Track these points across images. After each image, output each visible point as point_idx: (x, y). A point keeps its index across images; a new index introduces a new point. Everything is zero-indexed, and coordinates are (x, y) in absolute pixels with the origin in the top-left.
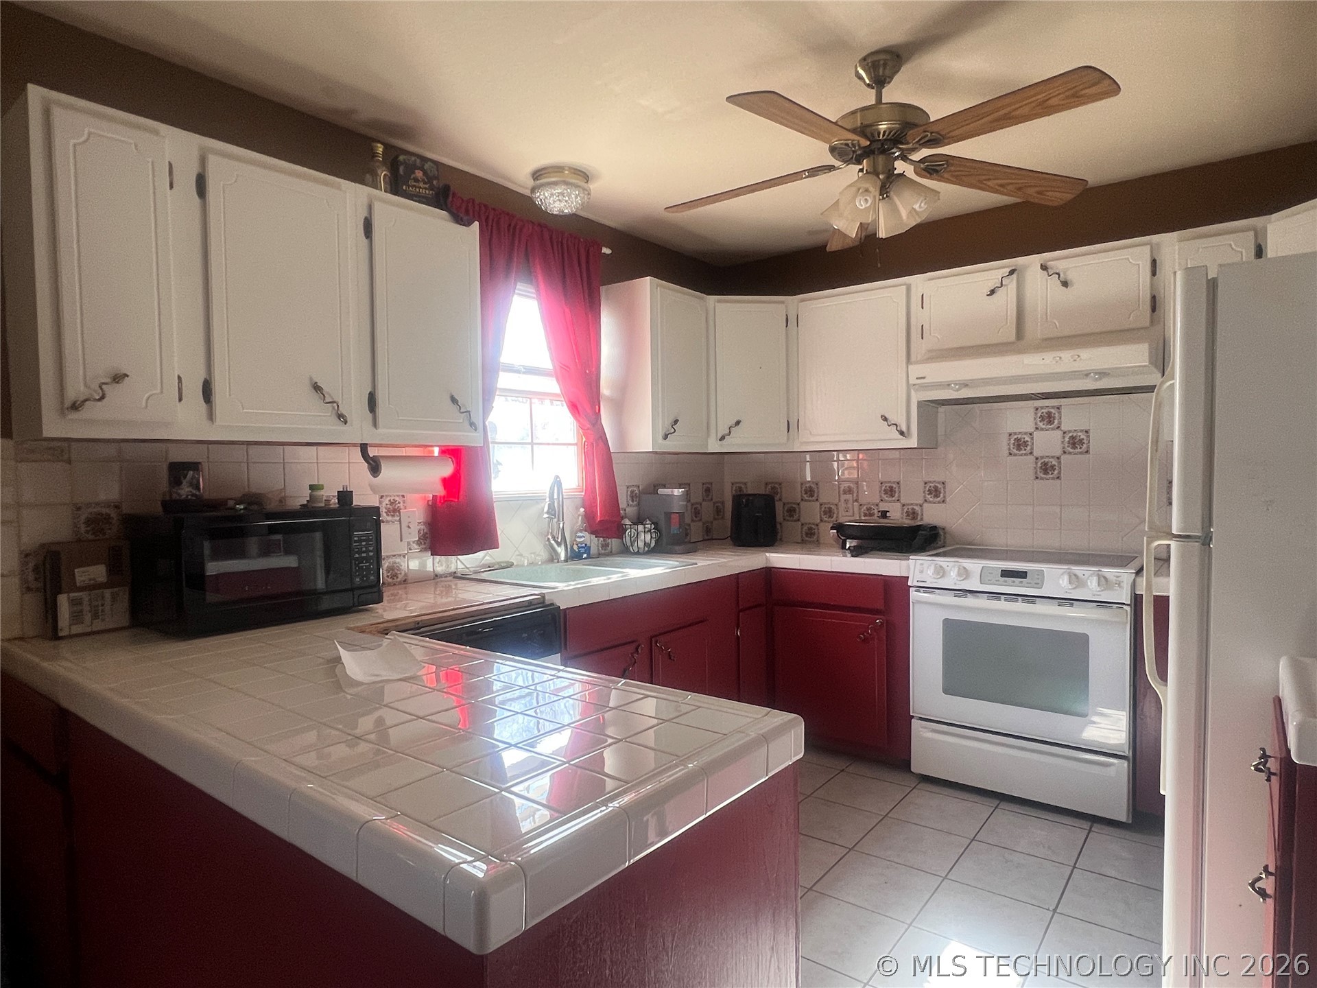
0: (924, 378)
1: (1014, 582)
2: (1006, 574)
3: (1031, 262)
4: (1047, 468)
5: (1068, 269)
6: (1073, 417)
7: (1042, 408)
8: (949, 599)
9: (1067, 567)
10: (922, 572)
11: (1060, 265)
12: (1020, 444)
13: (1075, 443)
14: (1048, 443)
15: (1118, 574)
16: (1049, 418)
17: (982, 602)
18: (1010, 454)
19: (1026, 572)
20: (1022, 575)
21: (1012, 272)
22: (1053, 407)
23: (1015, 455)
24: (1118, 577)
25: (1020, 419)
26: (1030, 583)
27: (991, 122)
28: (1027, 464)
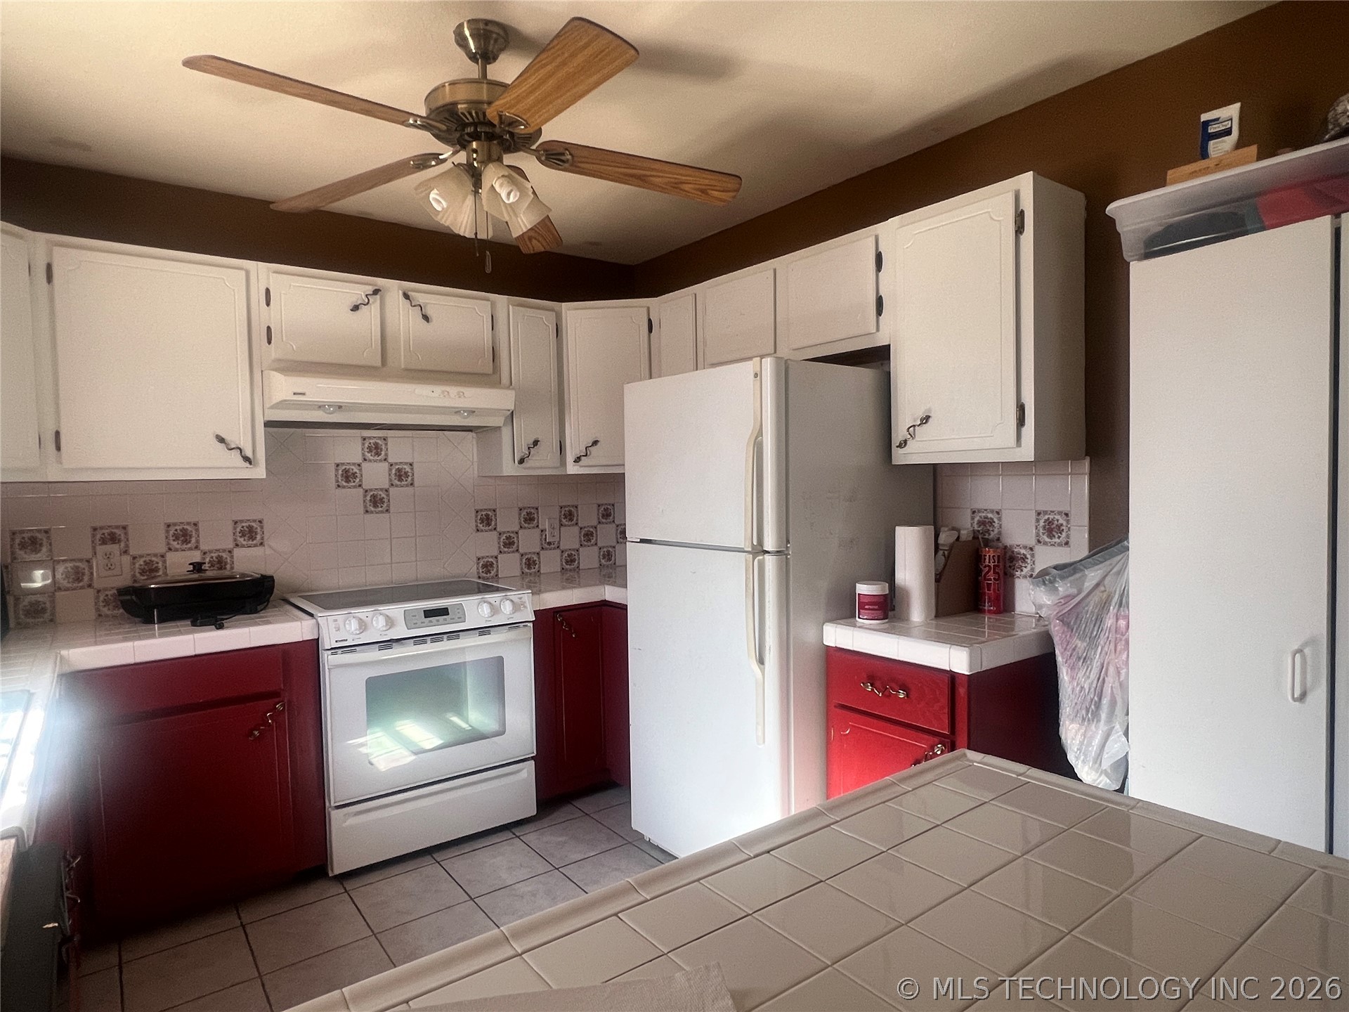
0: (304, 394)
1: (438, 621)
2: (429, 613)
3: (393, 287)
4: (376, 501)
5: (426, 304)
6: (400, 449)
7: (370, 438)
8: (375, 654)
9: (480, 597)
10: (338, 629)
11: (420, 298)
12: (348, 476)
13: (402, 475)
14: (376, 475)
15: (520, 596)
16: (376, 449)
17: (410, 650)
18: (339, 486)
19: (447, 608)
20: (443, 612)
21: (376, 292)
22: (380, 438)
23: (344, 487)
24: (520, 598)
25: (349, 450)
26: (453, 619)
27: (621, 173)
28: (354, 495)
